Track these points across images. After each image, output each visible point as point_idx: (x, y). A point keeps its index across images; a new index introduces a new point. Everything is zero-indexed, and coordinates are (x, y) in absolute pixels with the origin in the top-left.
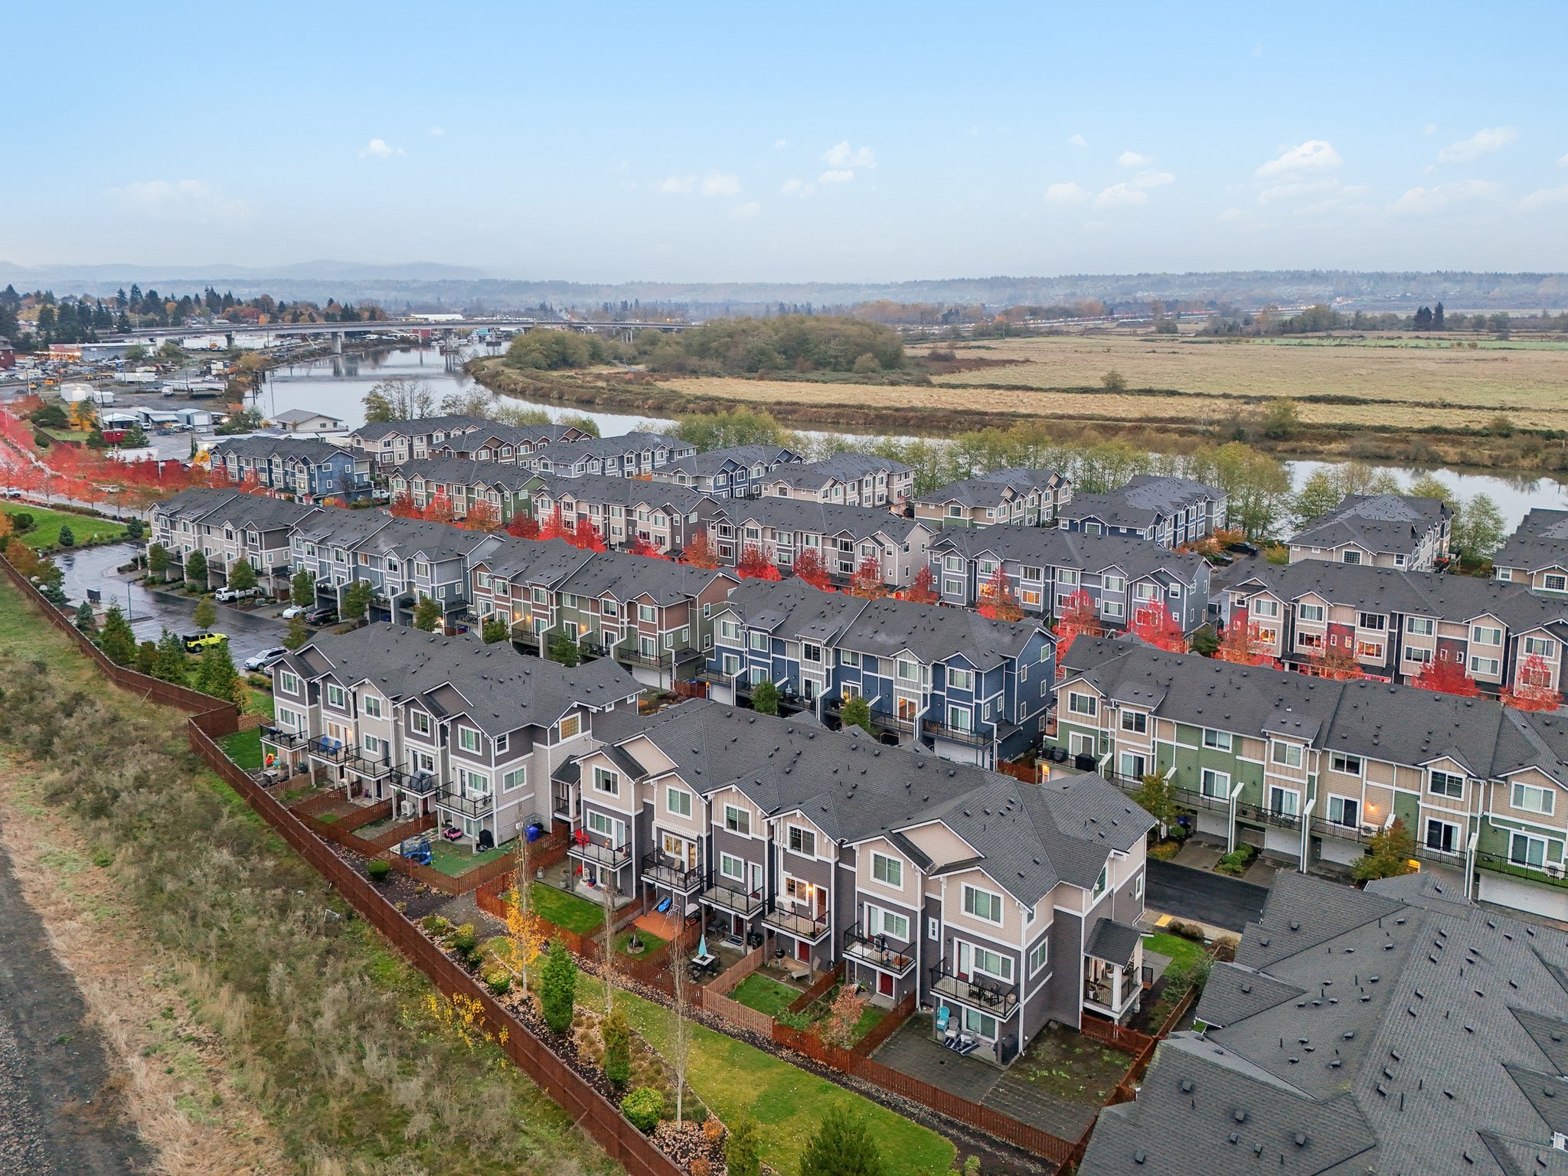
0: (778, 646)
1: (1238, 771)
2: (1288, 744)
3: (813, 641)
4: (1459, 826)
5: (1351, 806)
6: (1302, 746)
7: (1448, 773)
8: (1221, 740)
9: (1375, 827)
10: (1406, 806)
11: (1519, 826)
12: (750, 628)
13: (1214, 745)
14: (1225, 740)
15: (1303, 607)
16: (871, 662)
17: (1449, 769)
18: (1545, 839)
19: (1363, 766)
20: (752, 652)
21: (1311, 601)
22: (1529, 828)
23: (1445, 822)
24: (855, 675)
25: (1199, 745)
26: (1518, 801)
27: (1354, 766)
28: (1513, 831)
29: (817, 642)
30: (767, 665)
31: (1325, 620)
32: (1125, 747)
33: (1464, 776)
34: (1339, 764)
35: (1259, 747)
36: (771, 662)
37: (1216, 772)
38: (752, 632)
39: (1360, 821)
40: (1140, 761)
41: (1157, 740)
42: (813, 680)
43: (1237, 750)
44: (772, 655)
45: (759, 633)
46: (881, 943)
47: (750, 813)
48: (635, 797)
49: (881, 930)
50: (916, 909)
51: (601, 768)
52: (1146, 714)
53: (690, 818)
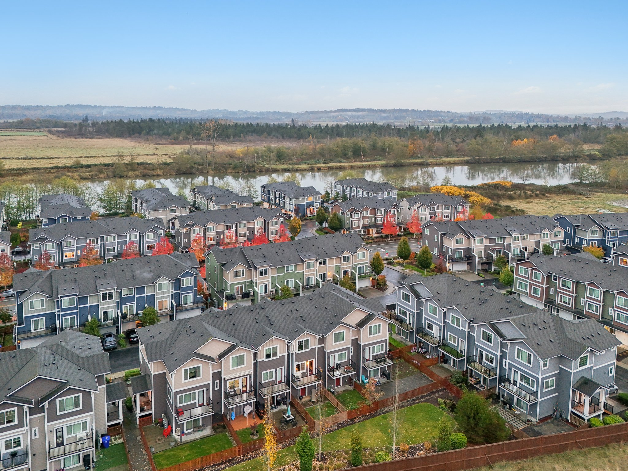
0: (83, 300)
1: (295, 276)
2: (310, 262)
3: (108, 290)
4: (349, 270)
5: (324, 275)
6: (314, 261)
7: (346, 255)
8: (291, 268)
9: (332, 279)
10: (337, 270)
11: (358, 264)
12: (61, 297)
13: (289, 271)
14: (292, 268)
15: (208, 228)
16: (141, 290)
17: (346, 254)
18: (364, 265)
19: (327, 262)
20: (63, 310)
21: (210, 225)
22: (361, 264)
23: (346, 270)
24: (131, 299)
25: (284, 273)
26: (358, 258)
27: (324, 263)
28: (358, 266)
29: (110, 290)
30: (76, 313)
31: (216, 230)
32: (261, 283)
33: (350, 255)
34: (320, 263)
35: (302, 266)
36: (78, 311)
37: (290, 280)
38: (63, 298)
39: (326, 279)
40: (266, 286)
41: (271, 276)
42: (108, 310)
43: (296, 270)
44: (79, 306)
45: (68, 298)
46: (339, 366)
47: (278, 346)
48: (211, 372)
49: (337, 362)
50: (350, 346)
51: (188, 368)
52: (268, 268)
53: (245, 365)
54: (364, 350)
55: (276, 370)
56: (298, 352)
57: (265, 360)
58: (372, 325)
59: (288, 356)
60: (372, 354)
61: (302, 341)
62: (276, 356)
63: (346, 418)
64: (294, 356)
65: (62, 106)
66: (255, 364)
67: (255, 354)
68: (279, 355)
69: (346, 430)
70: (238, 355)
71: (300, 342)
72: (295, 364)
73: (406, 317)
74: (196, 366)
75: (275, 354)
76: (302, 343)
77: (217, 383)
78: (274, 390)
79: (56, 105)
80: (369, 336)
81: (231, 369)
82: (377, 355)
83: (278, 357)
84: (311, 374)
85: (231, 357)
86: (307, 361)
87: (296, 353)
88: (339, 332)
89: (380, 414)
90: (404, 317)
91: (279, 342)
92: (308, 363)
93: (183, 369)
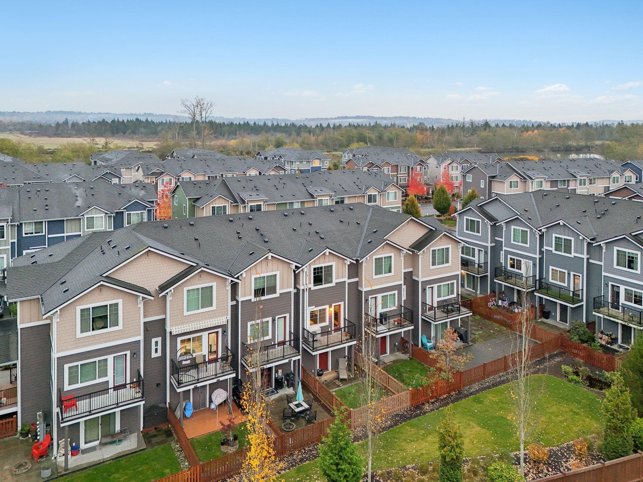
6: (328, 198)
7: (373, 194)
8: (296, 205)
11: (388, 208)
16: (56, 226)
17: (372, 192)
19: (346, 201)
22: (392, 208)
26: (388, 199)
27: (342, 202)
33: (377, 193)
34: (337, 202)
35: (312, 203)
46: (384, 318)
47: (278, 273)
48: (143, 320)
49: (380, 310)
50: (402, 282)
51: (91, 306)
52: (262, 203)
53: (214, 307)
54: (424, 290)
55: (274, 320)
56: (314, 288)
57: (254, 300)
58: (436, 248)
59: (297, 295)
60: (436, 299)
61: (321, 268)
62: (275, 292)
63: (407, 404)
64: (306, 294)
65: (42, 113)
66: (235, 309)
67: (234, 286)
68: (279, 291)
69: (412, 426)
70: (200, 286)
71: (318, 268)
72: (308, 310)
73: (474, 256)
74: (108, 303)
75: (273, 290)
76: (322, 272)
77: (157, 342)
78: (271, 357)
79: (36, 112)
80: (432, 267)
81: (186, 313)
82: (445, 301)
83: (277, 295)
84: (338, 329)
85: (186, 289)
86: (330, 307)
87: (310, 289)
88: (383, 256)
89: (466, 396)
90: (471, 258)
91: (280, 265)
92: (332, 309)
93: (79, 308)
